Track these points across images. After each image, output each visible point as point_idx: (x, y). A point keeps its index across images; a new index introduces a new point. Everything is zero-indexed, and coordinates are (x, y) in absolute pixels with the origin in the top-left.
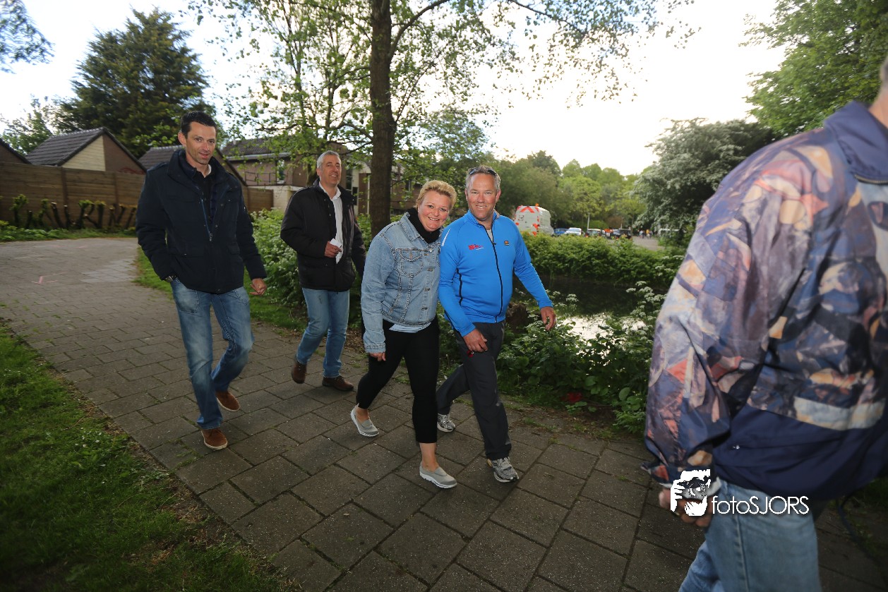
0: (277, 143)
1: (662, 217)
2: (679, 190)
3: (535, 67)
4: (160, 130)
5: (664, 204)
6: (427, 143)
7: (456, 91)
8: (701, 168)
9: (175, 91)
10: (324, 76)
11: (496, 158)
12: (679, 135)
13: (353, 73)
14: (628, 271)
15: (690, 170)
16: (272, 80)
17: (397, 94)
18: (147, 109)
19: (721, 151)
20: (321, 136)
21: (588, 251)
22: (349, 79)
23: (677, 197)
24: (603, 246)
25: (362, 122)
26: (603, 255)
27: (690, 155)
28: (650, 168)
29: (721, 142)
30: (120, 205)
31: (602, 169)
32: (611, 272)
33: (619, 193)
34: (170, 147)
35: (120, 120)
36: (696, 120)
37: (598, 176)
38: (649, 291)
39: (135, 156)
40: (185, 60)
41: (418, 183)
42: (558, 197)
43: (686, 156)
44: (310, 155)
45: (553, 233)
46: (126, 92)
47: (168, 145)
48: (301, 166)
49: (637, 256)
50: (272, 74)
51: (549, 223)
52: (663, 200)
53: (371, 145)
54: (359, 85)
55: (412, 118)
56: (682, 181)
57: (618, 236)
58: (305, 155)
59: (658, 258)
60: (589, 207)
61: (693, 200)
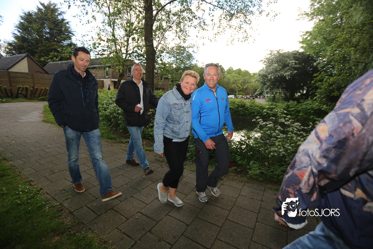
0: (105, 60)
1: (267, 90)
2: (273, 79)
3: (213, 28)
4: (53, 55)
5: (267, 85)
6: (169, 60)
7: (181, 38)
8: (282, 70)
9: (59, 38)
10: (125, 31)
11: (198, 66)
12: (273, 56)
13: (137, 30)
14: (253, 113)
15: (277, 71)
16: (102, 33)
17: (156, 39)
18: (47, 45)
19: (289, 63)
20: (124, 57)
21: (237, 105)
22: (135, 33)
23: (273, 82)
24: (243, 103)
25: (142, 51)
26: (243, 106)
27: (277, 65)
28: (261, 70)
29: (290, 59)
30: (35, 87)
31: (242, 71)
32: (247, 113)
33: (249, 80)
34: (58, 62)
35: (34, 50)
36: (279, 50)
37: (241, 73)
38: (261, 121)
39: (42, 66)
40: (63, 24)
41: (166, 77)
42: (224, 82)
43: (276, 65)
44: (119, 65)
46: (37, 38)
47: (56, 61)
48: (115, 70)
49: (257, 106)
50: (102, 30)
52: (267, 83)
53: (145, 61)
54: (140, 36)
55: (163, 49)
56: (274, 75)
57: (249, 98)
58: (117, 65)
59: (265, 107)
60: (237, 86)
61: (279, 83)
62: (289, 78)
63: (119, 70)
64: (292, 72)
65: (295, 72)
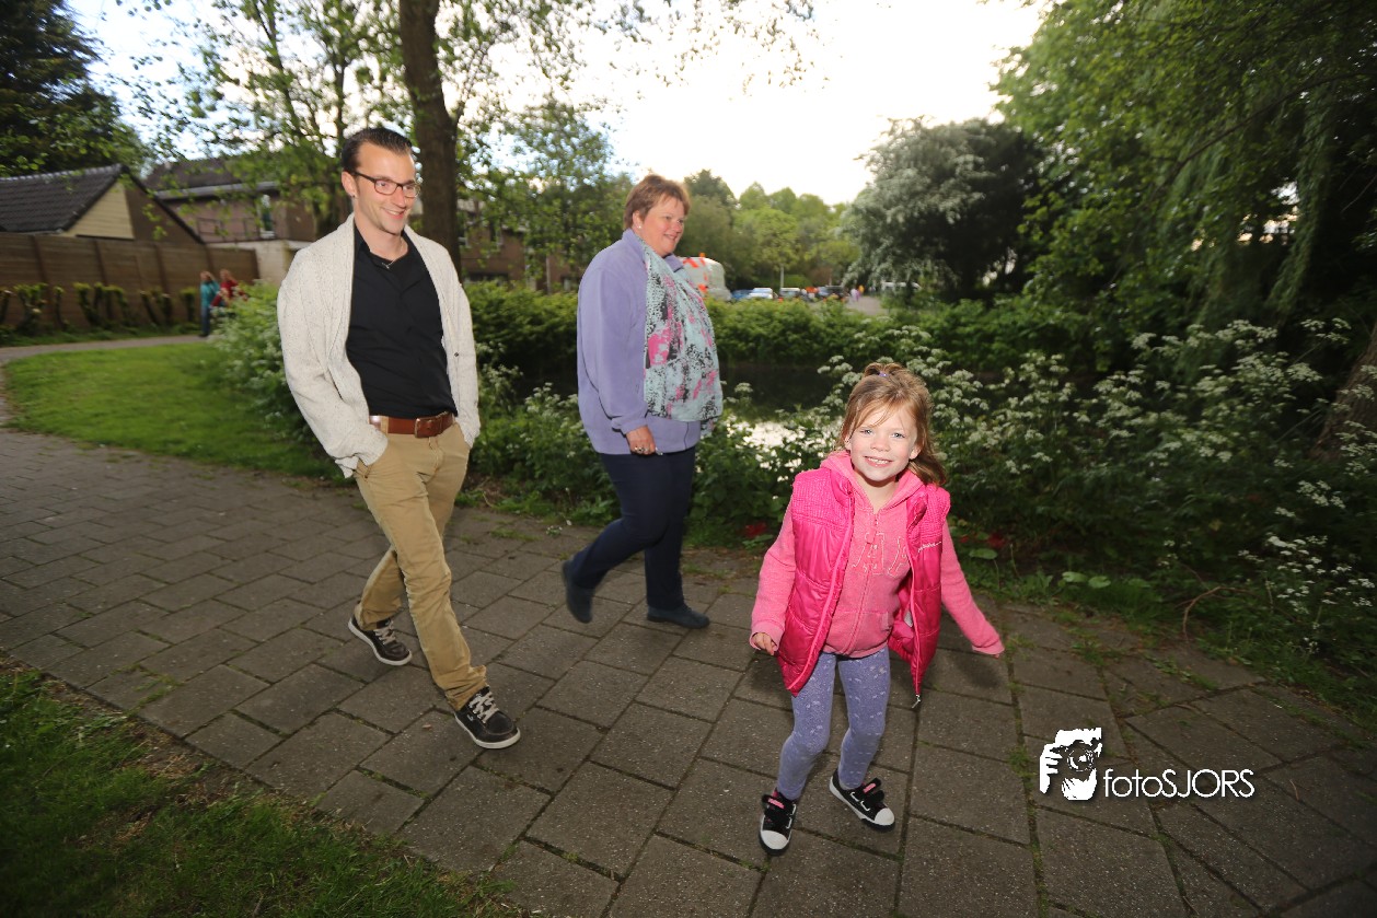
1: (883, 266)
2: (904, 224)
4: (10, 144)
5: (884, 246)
7: (552, 73)
8: (931, 191)
9: (28, 68)
10: (322, 43)
12: (899, 140)
13: (373, 40)
15: (917, 193)
16: (222, 51)
17: (454, 77)
19: (956, 165)
20: (330, 153)
21: (780, 321)
22: (367, 50)
23: (902, 235)
24: (802, 314)
26: (802, 326)
27: (916, 171)
28: (863, 193)
29: (957, 151)
31: (798, 196)
32: (817, 350)
33: (822, 231)
34: (37, 176)
36: (921, 118)
37: (793, 206)
41: (508, 227)
42: (734, 242)
43: (910, 172)
44: (315, 184)
45: (729, 296)
47: (31, 172)
48: (301, 204)
49: (851, 325)
50: (219, 39)
51: (723, 282)
52: (882, 239)
54: (386, 61)
56: (907, 211)
57: (826, 297)
60: (781, 254)
61: (922, 238)
62: (955, 219)
63: (316, 206)
64: (965, 196)
65: (977, 196)
